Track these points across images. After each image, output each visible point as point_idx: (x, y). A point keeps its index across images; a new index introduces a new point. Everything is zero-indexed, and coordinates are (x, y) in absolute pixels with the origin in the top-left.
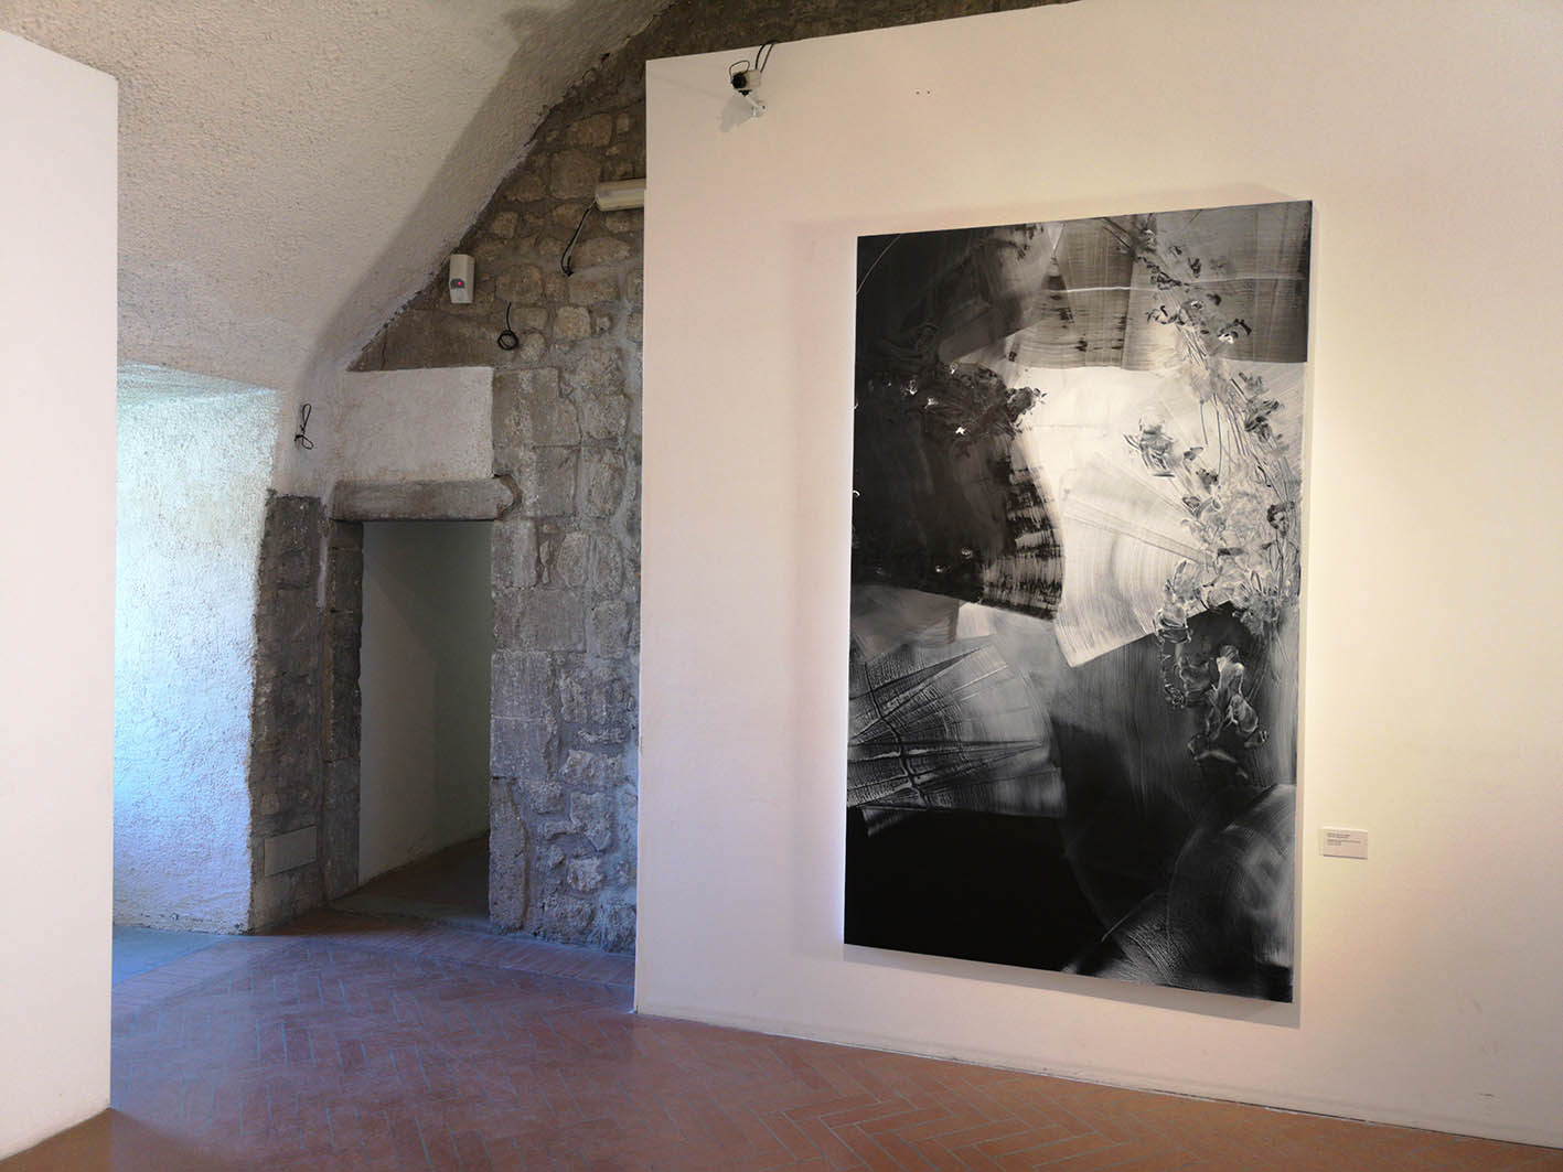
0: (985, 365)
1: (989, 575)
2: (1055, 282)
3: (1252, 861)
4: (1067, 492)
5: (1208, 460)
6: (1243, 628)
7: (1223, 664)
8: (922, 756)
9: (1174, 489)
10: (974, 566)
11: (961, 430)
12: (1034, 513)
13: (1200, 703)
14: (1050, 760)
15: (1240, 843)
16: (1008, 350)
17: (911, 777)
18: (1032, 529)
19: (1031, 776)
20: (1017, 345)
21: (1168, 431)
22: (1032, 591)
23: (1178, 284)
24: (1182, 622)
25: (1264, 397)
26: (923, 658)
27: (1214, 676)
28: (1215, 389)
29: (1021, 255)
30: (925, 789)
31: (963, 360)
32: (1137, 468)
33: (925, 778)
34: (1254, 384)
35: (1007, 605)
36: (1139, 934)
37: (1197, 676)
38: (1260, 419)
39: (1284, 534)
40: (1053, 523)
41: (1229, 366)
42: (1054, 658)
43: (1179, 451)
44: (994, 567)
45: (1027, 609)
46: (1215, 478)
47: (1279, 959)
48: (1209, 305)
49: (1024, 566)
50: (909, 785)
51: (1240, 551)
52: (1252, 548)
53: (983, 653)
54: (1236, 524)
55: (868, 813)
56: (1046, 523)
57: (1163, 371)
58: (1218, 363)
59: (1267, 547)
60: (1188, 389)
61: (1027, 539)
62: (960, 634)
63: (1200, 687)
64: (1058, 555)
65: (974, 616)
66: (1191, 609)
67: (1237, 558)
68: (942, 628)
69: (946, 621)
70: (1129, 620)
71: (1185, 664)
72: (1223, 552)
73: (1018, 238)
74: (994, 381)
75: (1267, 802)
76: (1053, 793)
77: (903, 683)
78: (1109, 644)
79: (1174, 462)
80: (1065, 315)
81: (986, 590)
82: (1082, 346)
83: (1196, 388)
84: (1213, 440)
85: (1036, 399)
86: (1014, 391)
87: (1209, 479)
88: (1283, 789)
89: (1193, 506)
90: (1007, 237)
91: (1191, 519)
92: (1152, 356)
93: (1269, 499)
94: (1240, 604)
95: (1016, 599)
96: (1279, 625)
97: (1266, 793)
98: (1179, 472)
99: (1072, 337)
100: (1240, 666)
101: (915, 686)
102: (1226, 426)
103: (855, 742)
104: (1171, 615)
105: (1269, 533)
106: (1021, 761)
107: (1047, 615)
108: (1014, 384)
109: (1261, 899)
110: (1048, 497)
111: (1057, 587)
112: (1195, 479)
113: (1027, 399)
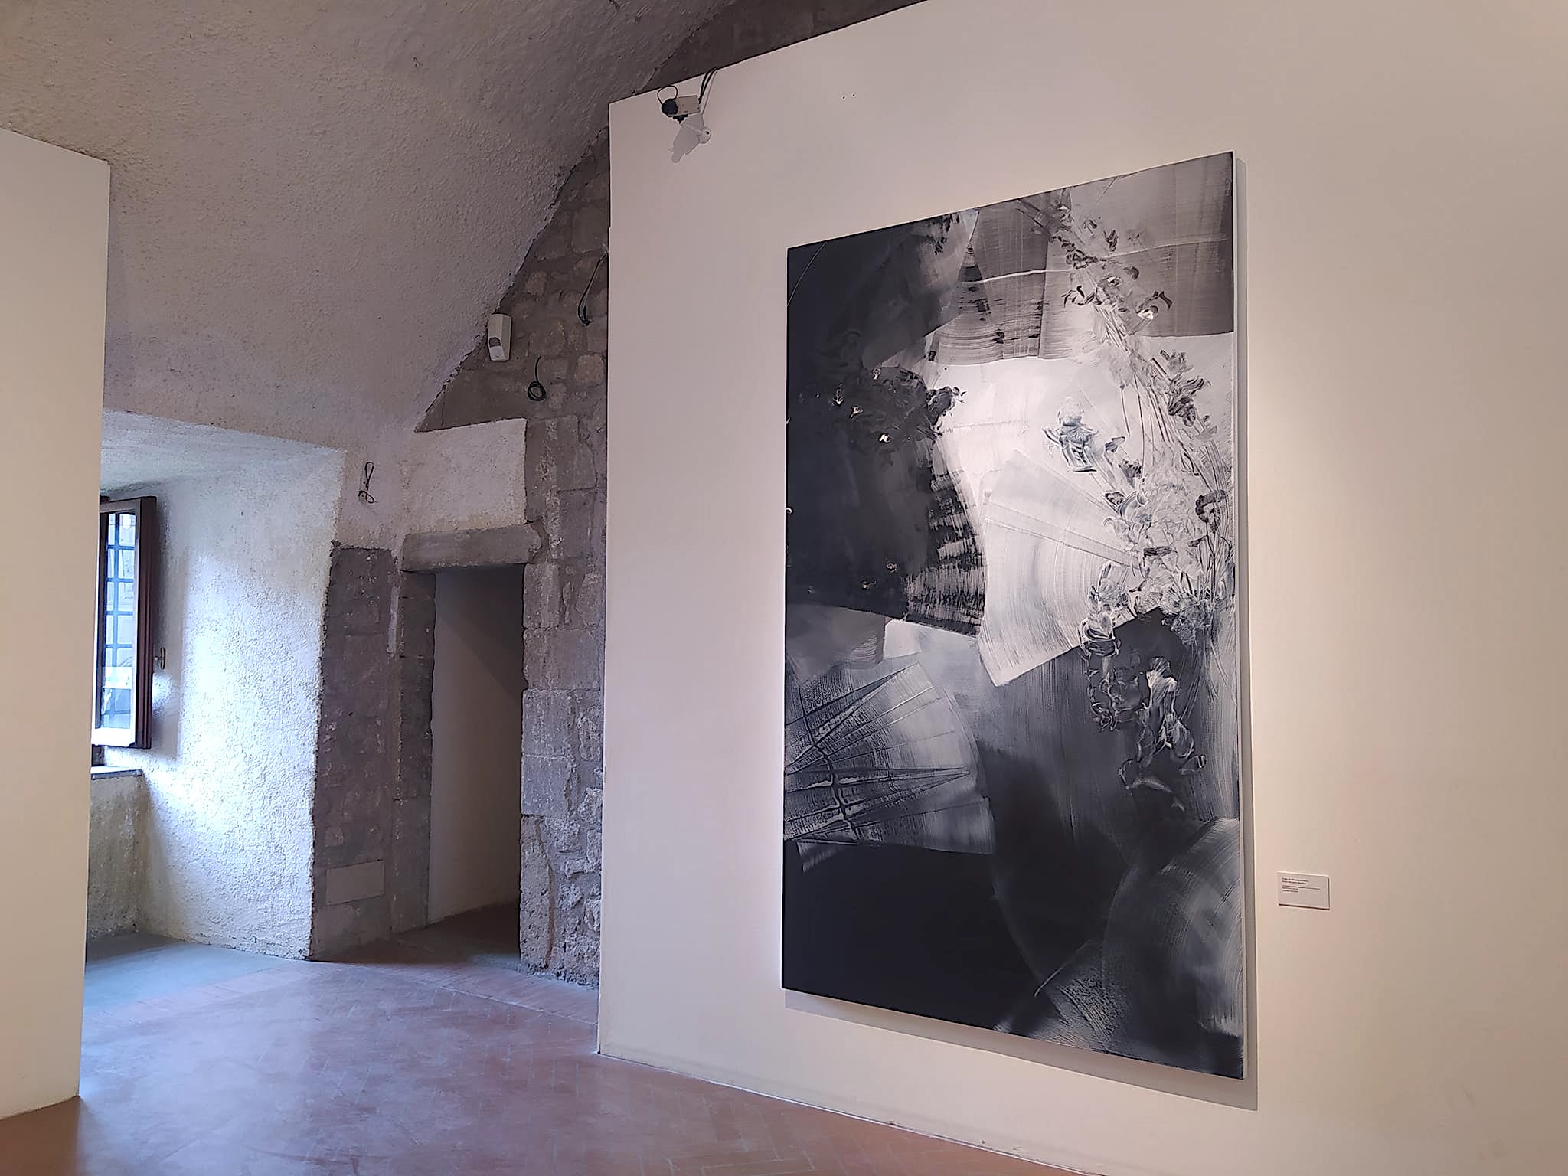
0: (906, 368)
1: (914, 589)
2: (971, 273)
3: (1194, 906)
4: (988, 495)
5: (1131, 451)
6: (1174, 637)
7: (1154, 678)
8: (852, 784)
9: (1096, 485)
10: (898, 580)
11: (884, 438)
12: (956, 520)
13: (1130, 724)
14: (977, 789)
15: (1181, 888)
16: (927, 350)
17: (843, 808)
18: (955, 538)
19: (959, 807)
20: (936, 343)
21: (1088, 422)
22: (955, 605)
23: (1094, 260)
24: (1108, 632)
25: (1188, 376)
26: (852, 678)
27: (1145, 693)
28: (1137, 370)
29: (939, 249)
30: (856, 821)
31: (885, 364)
32: (1057, 464)
33: (856, 809)
34: (1177, 361)
35: (930, 620)
36: (1073, 988)
37: (1126, 694)
38: (1184, 401)
39: (1215, 527)
40: (975, 529)
41: (1150, 345)
42: (979, 676)
43: (1099, 443)
44: (918, 580)
45: (951, 625)
46: (1139, 470)
47: (1227, 1026)
48: (1127, 279)
49: (947, 578)
50: (841, 816)
51: (1167, 550)
52: (1181, 546)
53: (907, 674)
54: (1163, 521)
55: (803, 847)
56: (968, 531)
57: (1081, 357)
58: (1138, 342)
59: (1196, 544)
60: (1108, 373)
61: (951, 548)
62: (887, 654)
63: (1129, 705)
64: (980, 564)
65: (898, 630)
66: (1119, 617)
67: (1165, 558)
68: (870, 647)
69: (873, 640)
70: (1054, 633)
71: (1113, 680)
72: (1150, 552)
73: (935, 231)
74: (915, 383)
75: (1208, 839)
76: (980, 827)
77: (832, 708)
78: (1036, 658)
79: (1095, 456)
80: (982, 307)
81: (911, 605)
82: (999, 338)
83: (1116, 373)
84: (1136, 429)
85: (955, 398)
86: (934, 392)
87: (1133, 471)
88: (1226, 823)
89: (1117, 502)
90: (924, 232)
91: (1116, 517)
92: (1070, 341)
93: (1198, 489)
94: (1170, 610)
95: (940, 613)
96: (1213, 633)
97: (1206, 828)
98: (1100, 465)
99: (990, 329)
100: (1172, 681)
101: (844, 710)
102: (1149, 411)
103: (790, 770)
104: (1096, 625)
105: (1198, 529)
106: (950, 790)
107: (971, 629)
108: (934, 385)
109: (1206, 954)
110: (969, 503)
111: (980, 598)
112: (1118, 473)
113: (946, 398)
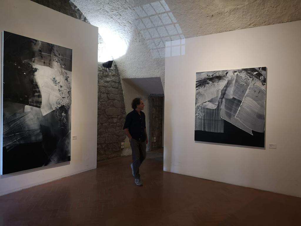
0: (29, 62)
1: (30, 100)
2: (40, 51)
3: (67, 142)
4: (42, 87)
5: (61, 84)
6: (65, 109)
7: (63, 114)
8: (18, 134)
9: (57, 88)
10: (28, 99)
11: (25, 73)
12: (37, 90)
13: (60, 120)
14: (40, 132)
15: (65, 140)
16: (33, 60)
17: (16, 139)
18: (37, 93)
19: (38, 135)
20: (34, 60)
21: (56, 79)
22: (37, 103)
23: (57, 56)
24: (58, 108)
25: (67, 76)
26: (18, 116)
27: (62, 116)
28: (62, 73)
29: (35, 45)
30: (19, 141)
31: (25, 61)
32: (52, 84)
33: (19, 138)
34: (66, 73)
35: (33, 106)
36: (52, 157)
37: (60, 116)
38: (67, 79)
39: (70, 95)
40: (41, 91)
41: (63, 70)
42: (41, 114)
43: (58, 82)
44: (31, 99)
45: (36, 106)
46: (62, 87)
47: (69, 155)
48: (61, 61)
49: (36, 99)
50: (16, 140)
51: (65, 98)
52: (66, 97)
53: (29, 114)
54: (65, 94)
55: (7, 148)
56: (39, 92)
57: (55, 69)
58: (62, 70)
59: (68, 97)
60: (58, 73)
61: (36, 94)
62: (25, 111)
63: (60, 118)
64: (41, 97)
65: (27, 108)
66: (59, 106)
67: (65, 99)
68: (22, 110)
69: (22, 109)
70: (51, 108)
71: (59, 114)
72: (63, 98)
73: (34, 41)
74: (30, 66)
75: (68, 133)
76: (41, 137)
77: (14, 121)
78: (49, 112)
79: (57, 84)
80: (42, 57)
81: (30, 103)
82: (44, 63)
83: (60, 73)
84: (62, 81)
85: (38, 70)
86: (34, 68)
87: (61, 87)
88: (70, 131)
89: (59, 90)
90: (33, 41)
91: (59, 92)
92: (54, 67)
93: (68, 90)
94: (65, 105)
95: (35, 104)
96: (69, 108)
97: (68, 132)
98: (57, 85)
99: (43, 61)
100: (65, 114)
101: (16, 121)
102: (63, 79)
103: (5, 133)
104: (57, 107)
105: (68, 95)
106: (36, 133)
107: (39, 107)
108: (34, 67)
109: (67, 147)
110: (40, 87)
111: (41, 102)
112: (60, 86)
113: (36, 70)
